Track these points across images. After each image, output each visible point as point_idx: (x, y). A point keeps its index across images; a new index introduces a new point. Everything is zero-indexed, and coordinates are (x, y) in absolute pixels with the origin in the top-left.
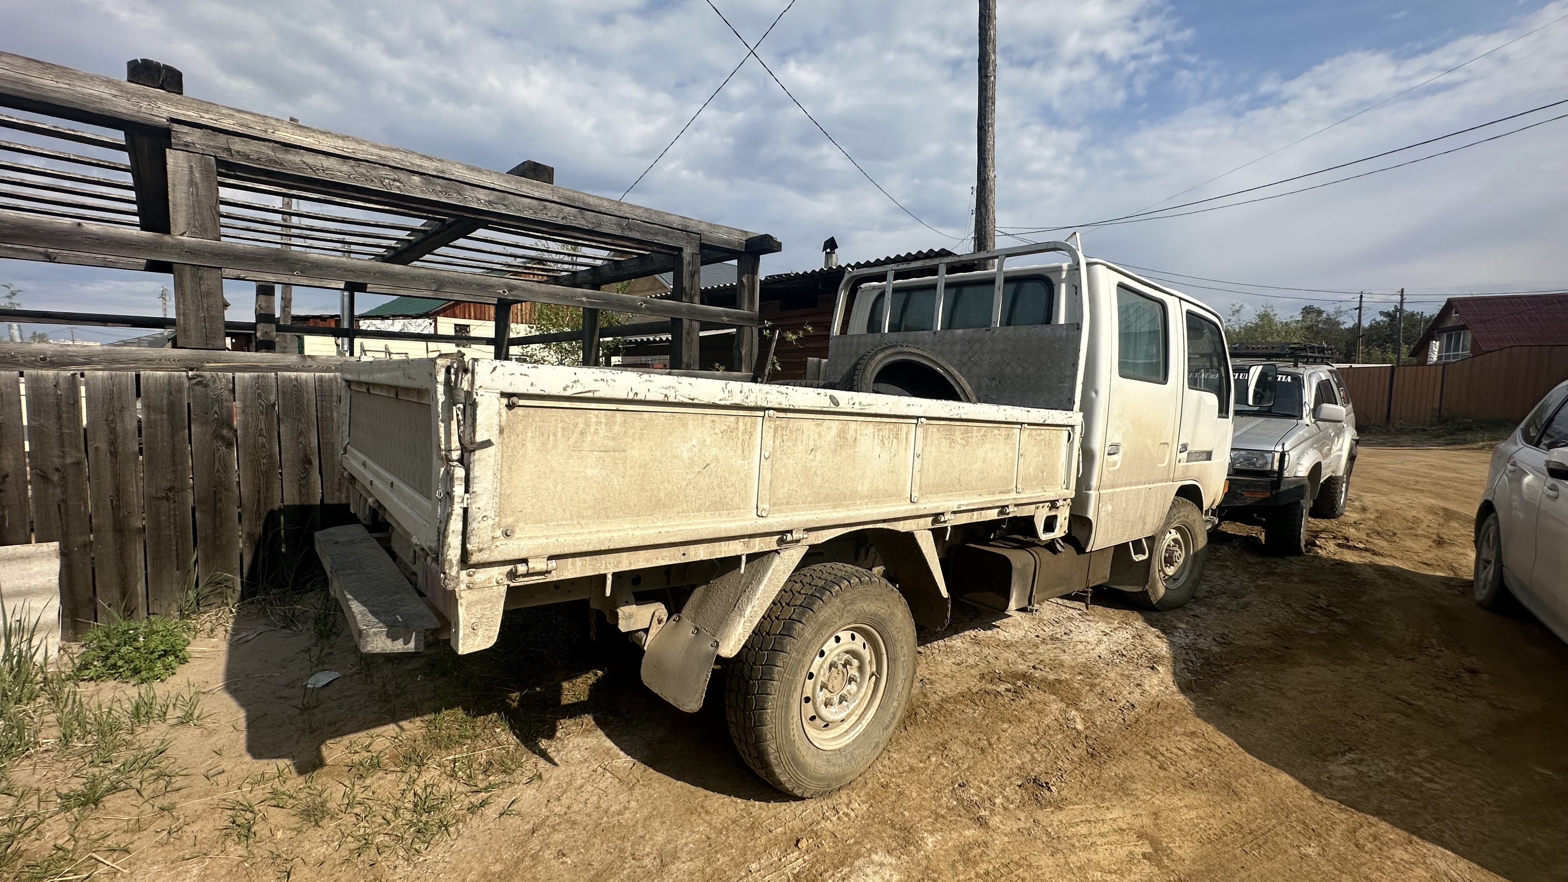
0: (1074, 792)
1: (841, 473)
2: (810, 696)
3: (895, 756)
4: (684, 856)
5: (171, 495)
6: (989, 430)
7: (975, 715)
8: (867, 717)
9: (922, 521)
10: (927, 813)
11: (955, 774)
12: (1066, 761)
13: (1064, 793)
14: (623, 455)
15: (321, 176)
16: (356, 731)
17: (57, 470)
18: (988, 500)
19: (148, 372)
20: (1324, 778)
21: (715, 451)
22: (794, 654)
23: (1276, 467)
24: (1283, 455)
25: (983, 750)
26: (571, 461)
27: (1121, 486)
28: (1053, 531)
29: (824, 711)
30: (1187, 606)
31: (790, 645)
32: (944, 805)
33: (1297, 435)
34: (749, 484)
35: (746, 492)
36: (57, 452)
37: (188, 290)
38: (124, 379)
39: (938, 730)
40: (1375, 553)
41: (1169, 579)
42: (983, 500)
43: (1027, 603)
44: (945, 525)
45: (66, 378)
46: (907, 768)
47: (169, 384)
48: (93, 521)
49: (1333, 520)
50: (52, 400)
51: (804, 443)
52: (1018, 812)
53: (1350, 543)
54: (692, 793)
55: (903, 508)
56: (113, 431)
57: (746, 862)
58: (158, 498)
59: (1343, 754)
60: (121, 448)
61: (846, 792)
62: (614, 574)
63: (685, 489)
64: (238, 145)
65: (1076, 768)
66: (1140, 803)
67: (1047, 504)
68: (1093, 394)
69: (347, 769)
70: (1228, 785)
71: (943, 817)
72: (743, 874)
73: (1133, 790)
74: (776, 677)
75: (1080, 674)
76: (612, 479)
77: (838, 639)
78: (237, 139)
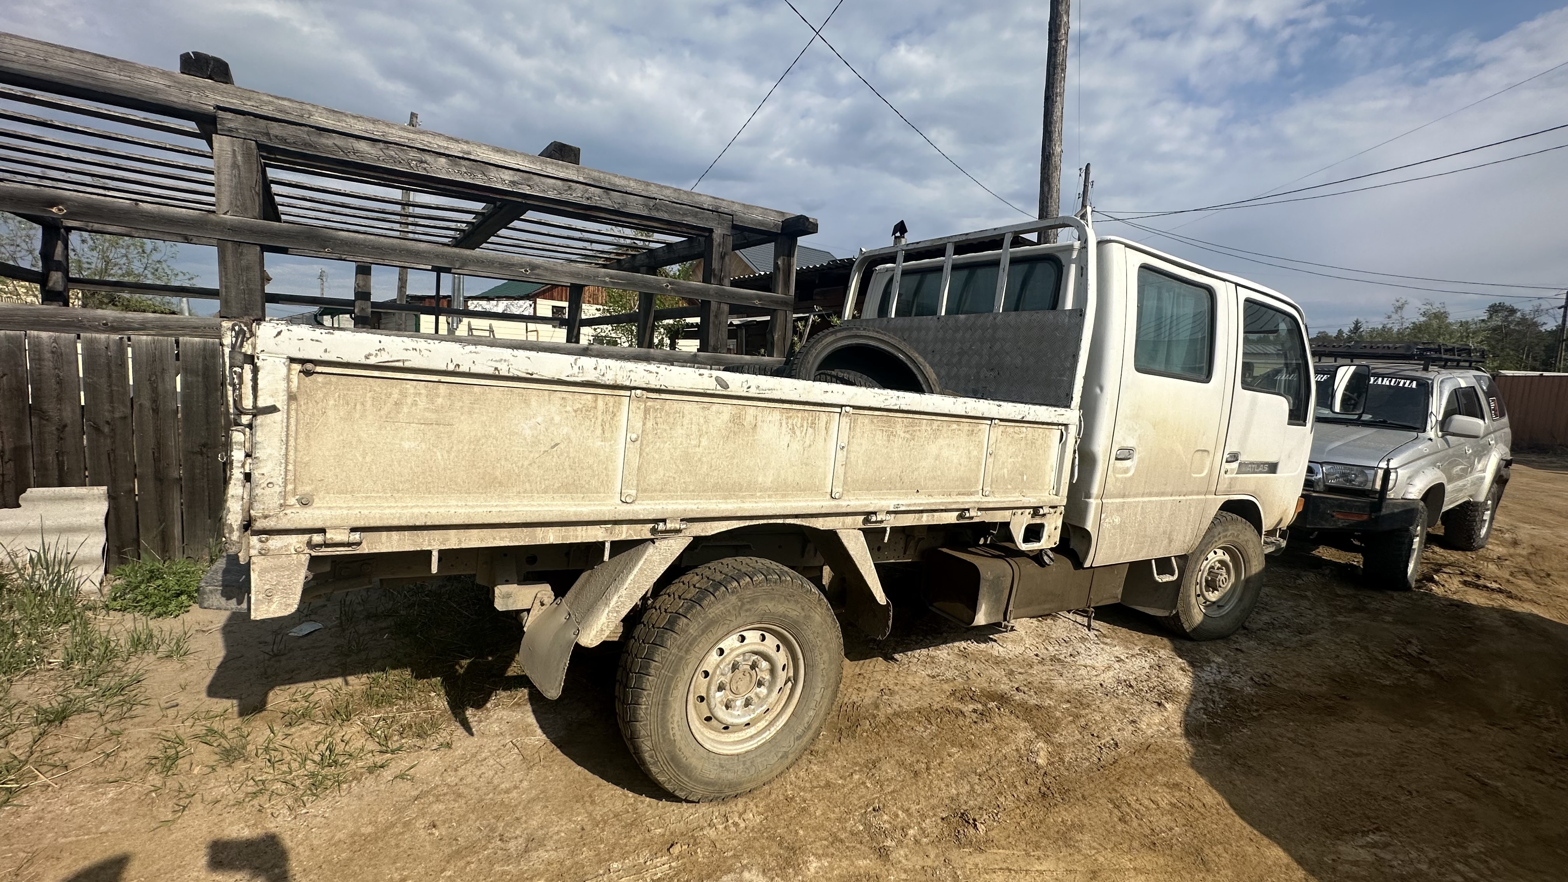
0: (1006, 833)
1: (735, 461)
2: (704, 695)
3: (815, 768)
4: (550, 845)
5: (204, 450)
6: (945, 424)
7: (924, 734)
8: (777, 724)
9: (849, 520)
10: (825, 834)
11: (875, 796)
12: (1010, 798)
13: (992, 834)
14: (448, 428)
15: (352, 158)
16: (306, 681)
17: (108, 423)
18: (939, 501)
19: (187, 339)
20: (1328, 860)
21: (565, 430)
22: (675, 651)
23: (1378, 486)
24: (1387, 472)
25: (916, 773)
26: (384, 432)
27: (1135, 496)
28: (1039, 541)
29: (721, 713)
30: (1233, 637)
31: (673, 641)
32: (849, 829)
33: (1415, 449)
34: (611, 467)
35: (607, 475)
36: (107, 407)
37: (230, 264)
38: (164, 344)
39: (876, 746)
40: (1510, 596)
41: (1209, 605)
42: (932, 500)
43: (1001, 617)
44: (882, 525)
45: (115, 341)
46: (822, 783)
47: (204, 349)
48: (138, 470)
49: (1469, 553)
50: (103, 360)
51: (685, 427)
52: (930, 847)
53: (1481, 582)
54: (586, 779)
55: (818, 504)
56: (155, 390)
57: (610, 859)
58: (193, 453)
59: (1365, 833)
60: (161, 406)
61: (744, 800)
62: (441, 552)
63: (527, 468)
64: (276, 129)
65: (1018, 808)
66: (1081, 857)
67: (1028, 511)
68: (1098, 390)
69: (282, 715)
70: (1199, 852)
71: (842, 841)
72: (601, 872)
73: (1077, 841)
74: (652, 672)
75: (1068, 702)
76: (435, 453)
77: (743, 639)
78: (275, 124)
